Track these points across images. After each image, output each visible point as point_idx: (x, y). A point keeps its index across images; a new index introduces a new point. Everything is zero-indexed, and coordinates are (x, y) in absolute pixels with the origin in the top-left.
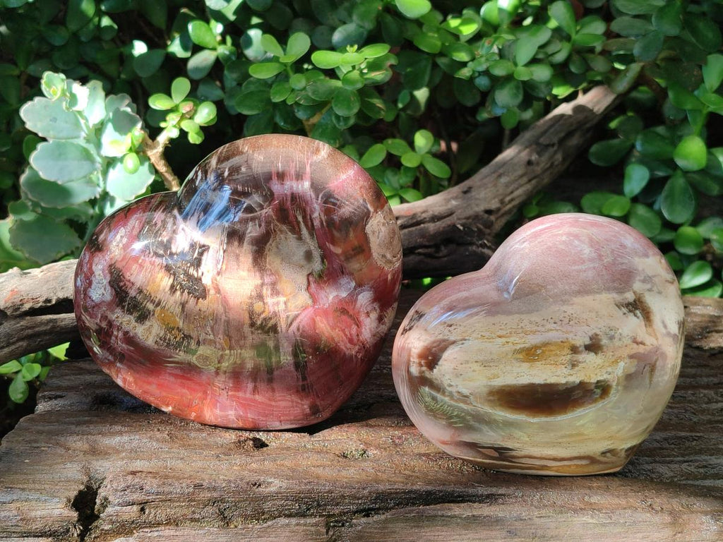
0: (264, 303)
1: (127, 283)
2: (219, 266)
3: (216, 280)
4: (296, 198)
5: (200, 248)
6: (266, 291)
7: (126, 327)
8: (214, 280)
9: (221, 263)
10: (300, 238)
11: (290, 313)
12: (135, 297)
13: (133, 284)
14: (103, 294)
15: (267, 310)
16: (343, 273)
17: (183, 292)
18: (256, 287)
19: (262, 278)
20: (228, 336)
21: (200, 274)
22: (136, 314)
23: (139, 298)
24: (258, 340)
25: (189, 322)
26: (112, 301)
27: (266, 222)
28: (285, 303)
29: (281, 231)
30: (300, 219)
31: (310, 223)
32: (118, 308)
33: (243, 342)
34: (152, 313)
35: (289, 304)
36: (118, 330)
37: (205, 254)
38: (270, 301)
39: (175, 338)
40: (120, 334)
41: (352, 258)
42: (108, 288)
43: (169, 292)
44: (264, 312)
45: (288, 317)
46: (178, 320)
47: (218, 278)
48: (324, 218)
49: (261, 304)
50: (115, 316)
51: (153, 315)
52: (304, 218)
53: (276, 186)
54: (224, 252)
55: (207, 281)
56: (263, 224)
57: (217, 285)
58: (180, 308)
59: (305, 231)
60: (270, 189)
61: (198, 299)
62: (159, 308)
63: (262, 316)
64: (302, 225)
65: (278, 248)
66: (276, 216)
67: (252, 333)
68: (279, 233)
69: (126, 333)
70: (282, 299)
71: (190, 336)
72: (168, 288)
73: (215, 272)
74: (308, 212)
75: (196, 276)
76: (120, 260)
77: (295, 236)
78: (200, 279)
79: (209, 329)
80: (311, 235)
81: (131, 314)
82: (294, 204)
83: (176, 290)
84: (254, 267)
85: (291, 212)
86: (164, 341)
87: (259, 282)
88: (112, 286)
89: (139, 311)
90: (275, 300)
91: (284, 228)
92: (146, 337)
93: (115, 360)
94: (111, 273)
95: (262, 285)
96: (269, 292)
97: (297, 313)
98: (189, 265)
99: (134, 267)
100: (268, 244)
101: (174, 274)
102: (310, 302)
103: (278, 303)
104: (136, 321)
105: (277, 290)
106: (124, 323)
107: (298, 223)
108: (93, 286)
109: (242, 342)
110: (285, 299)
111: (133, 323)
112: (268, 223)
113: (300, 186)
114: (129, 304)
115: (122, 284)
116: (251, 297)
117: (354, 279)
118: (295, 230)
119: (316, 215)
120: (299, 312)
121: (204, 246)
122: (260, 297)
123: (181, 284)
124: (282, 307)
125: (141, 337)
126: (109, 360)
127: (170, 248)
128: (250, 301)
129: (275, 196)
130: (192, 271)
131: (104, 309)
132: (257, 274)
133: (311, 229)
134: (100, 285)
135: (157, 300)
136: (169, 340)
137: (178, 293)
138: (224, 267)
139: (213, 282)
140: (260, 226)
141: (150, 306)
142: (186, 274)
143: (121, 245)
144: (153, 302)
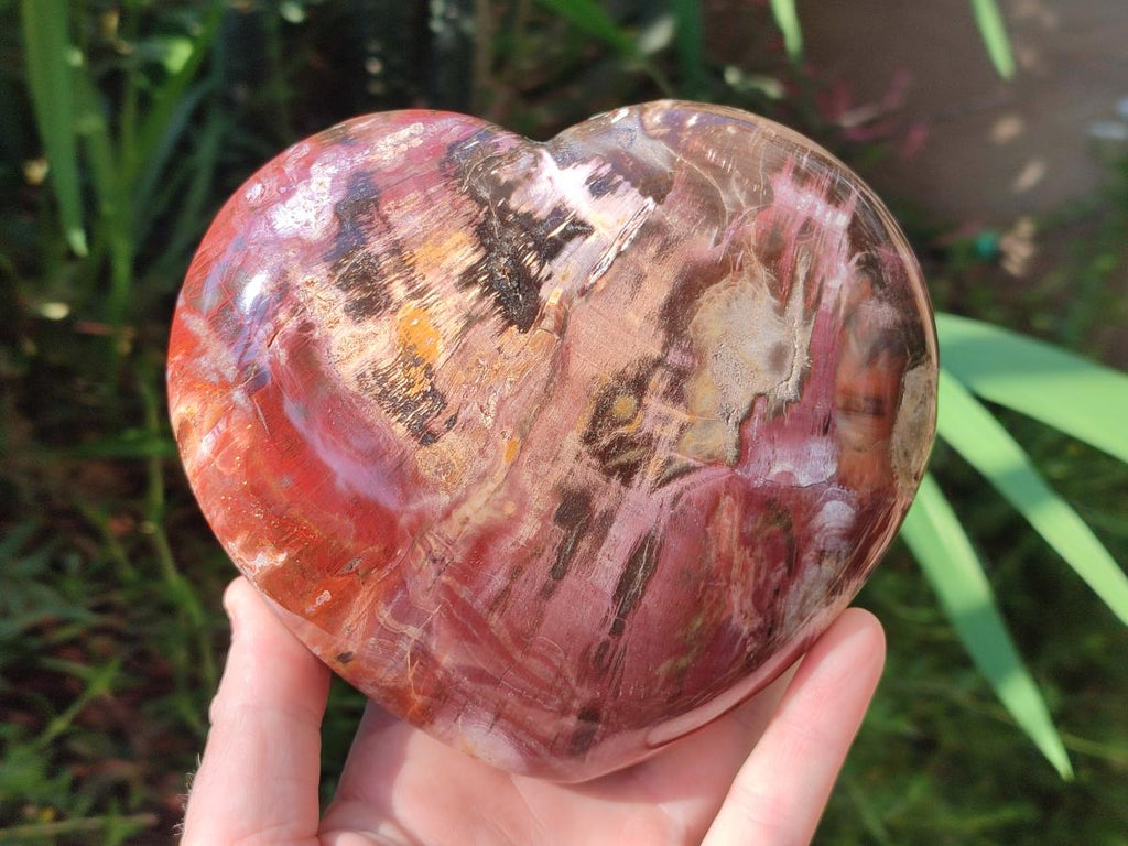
0: (639, 405)
1: (377, 221)
2: (592, 279)
3: (570, 302)
4: (812, 230)
5: (573, 223)
6: (659, 382)
7: (315, 313)
8: (566, 299)
9: (599, 273)
10: (781, 311)
11: (678, 456)
12: (377, 257)
13: (389, 228)
14: (307, 224)
15: (637, 422)
16: (826, 431)
17: (487, 294)
18: (644, 360)
19: (666, 347)
20: (524, 437)
21: (544, 274)
22: (356, 295)
23: (386, 263)
24: (580, 481)
25: (461, 366)
26: (320, 244)
27: (733, 243)
28: (682, 428)
29: (753, 276)
30: (801, 273)
31: (814, 294)
32: (323, 265)
33: (548, 465)
34: (392, 307)
35: (688, 435)
36: (293, 312)
37: (577, 241)
38: (654, 403)
39: (409, 386)
40: (291, 325)
41: (856, 411)
42: (328, 215)
43: (457, 280)
44: (628, 422)
45: (669, 462)
46: (440, 347)
47: (577, 301)
48: (844, 299)
49: (633, 401)
50: (308, 278)
51: (393, 312)
52: (809, 277)
53: (785, 188)
54: (619, 255)
55: (551, 295)
56: (725, 243)
57: (566, 314)
58: (462, 324)
59: (797, 303)
60: (768, 187)
61: (511, 324)
62: (415, 303)
63: (622, 430)
64: (799, 288)
65: (729, 305)
66: (759, 240)
67: (578, 457)
68: (746, 275)
69: (306, 327)
70: (680, 415)
71: (443, 397)
72: (458, 271)
73: (578, 286)
74: (823, 270)
75: (534, 272)
76: (388, 170)
77: (774, 300)
78: (539, 285)
79: (493, 401)
80: (807, 317)
81: (346, 290)
82: (803, 239)
83: (475, 282)
84: (662, 317)
85: (790, 252)
86: (379, 384)
87: (656, 352)
88: (337, 214)
89: (366, 290)
90: (667, 409)
91: (762, 272)
92: (344, 354)
93: (238, 380)
94: (351, 188)
95: (659, 363)
96: (663, 386)
97: (692, 462)
98: (530, 245)
99: (412, 196)
100: (715, 286)
101: (490, 249)
102: (731, 453)
103: (666, 420)
104: (346, 310)
105: (681, 388)
106: (317, 302)
107: (793, 279)
108: (291, 202)
109: (544, 467)
110: (686, 418)
111: (339, 312)
112: (736, 246)
113: (829, 215)
114: (355, 265)
115: (364, 218)
116: (620, 377)
117: (839, 459)
118: (781, 289)
119: (834, 284)
120: (698, 464)
121: (583, 224)
122: (639, 386)
123: (492, 276)
124: (671, 432)
125: (333, 351)
126: (222, 376)
127: (508, 198)
128: (615, 384)
129: (775, 204)
130: (530, 260)
131: (291, 254)
132: (661, 335)
133: (812, 305)
134: (310, 204)
135: (422, 284)
136: (393, 385)
137: (476, 291)
138: (602, 285)
139: (560, 303)
140: (718, 242)
141: (399, 290)
142: (516, 258)
143: (404, 147)
144: (410, 283)
